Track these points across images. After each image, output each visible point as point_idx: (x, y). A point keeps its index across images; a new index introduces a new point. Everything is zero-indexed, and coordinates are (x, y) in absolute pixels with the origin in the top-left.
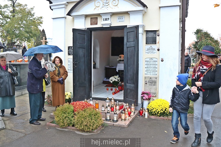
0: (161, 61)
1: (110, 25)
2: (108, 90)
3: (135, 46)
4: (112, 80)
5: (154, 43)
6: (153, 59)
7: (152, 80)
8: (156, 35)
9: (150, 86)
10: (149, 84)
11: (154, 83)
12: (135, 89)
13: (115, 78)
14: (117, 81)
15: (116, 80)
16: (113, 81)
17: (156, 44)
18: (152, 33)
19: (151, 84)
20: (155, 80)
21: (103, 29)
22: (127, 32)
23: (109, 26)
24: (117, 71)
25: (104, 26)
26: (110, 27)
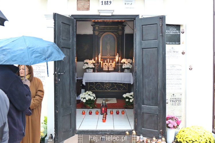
0: (190, 69)
1: (112, 13)
2: (90, 113)
3: (159, 46)
4: (85, 98)
5: (177, 43)
6: (175, 67)
7: (175, 97)
8: (180, 32)
9: (173, 106)
10: (171, 104)
11: (178, 102)
12: (160, 113)
13: (89, 95)
14: (93, 100)
15: (92, 98)
16: (87, 99)
17: (180, 44)
18: (174, 29)
19: (174, 103)
20: (180, 97)
21: (100, 17)
22: (142, 25)
23: (110, 14)
24: (84, 83)
25: (101, 14)
26: (112, 15)
